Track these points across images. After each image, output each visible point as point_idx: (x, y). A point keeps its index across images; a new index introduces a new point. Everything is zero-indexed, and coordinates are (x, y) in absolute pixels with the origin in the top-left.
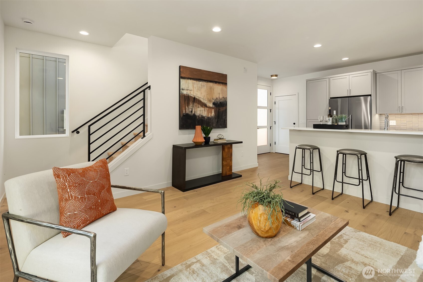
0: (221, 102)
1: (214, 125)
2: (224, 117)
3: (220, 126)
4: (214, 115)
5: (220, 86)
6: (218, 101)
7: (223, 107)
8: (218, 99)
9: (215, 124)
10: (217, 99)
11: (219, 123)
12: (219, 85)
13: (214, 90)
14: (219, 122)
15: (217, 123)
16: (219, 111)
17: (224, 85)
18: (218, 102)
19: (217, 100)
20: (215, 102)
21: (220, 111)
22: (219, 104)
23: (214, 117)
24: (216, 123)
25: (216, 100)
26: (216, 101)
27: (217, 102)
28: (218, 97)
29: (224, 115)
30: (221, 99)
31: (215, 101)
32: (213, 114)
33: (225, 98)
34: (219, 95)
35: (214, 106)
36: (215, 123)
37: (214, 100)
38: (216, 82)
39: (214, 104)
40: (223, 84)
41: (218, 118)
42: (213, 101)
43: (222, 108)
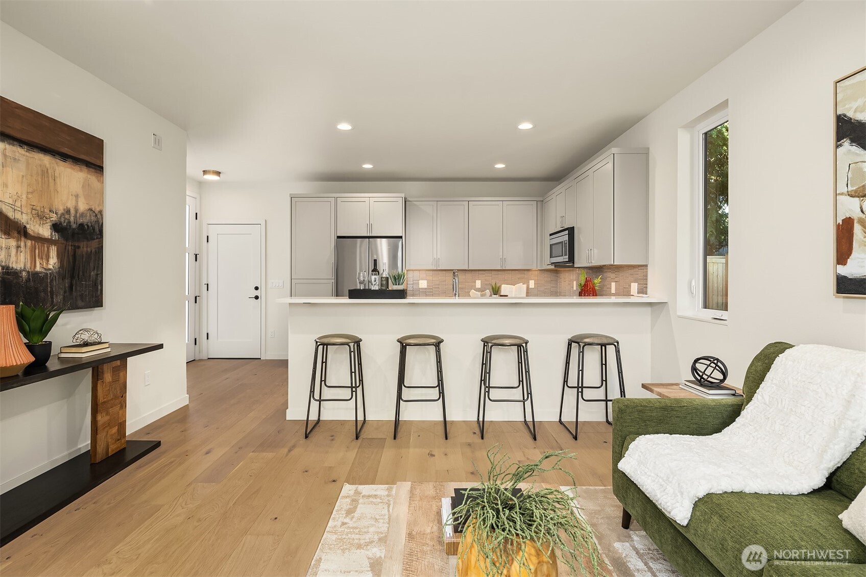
0: (81, 225)
1: (58, 299)
2: (92, 273)
3: (80, 303)
4: (57, 266)
5: (81, 171)
6: (72, 219)
7: (88, 240)
8: (73, 212)
9: (61, 297)
10: (68, 211)
11: (74, 294)
12: (77, 167)
13: (58, 181)
14: (76, 289)
15: (68, 294)
16: (75, 252)
17: (93, 170)
18: (72, 224)
19: (67, 216)
20: (61, 223)
21: (79, 252)
22: (74, 229)
23: (59, 273)
24: (65, 292)
25: (63, 214)
26: (65, 219)
27: (69, 222)
28: (70, 204)
29: (92, 265)
30: (82, 215)
31: (62, 220)
32: (53, 262)
33: (97, 212)
34: (77, 202)
35: (56, 236)
36: (62, 292)
37: (56, 213)
38: (64, 157)
39: (56, 227)
40: (90, 167)
41: (72, 277)
42: (54, 218)
43: (85, 243)
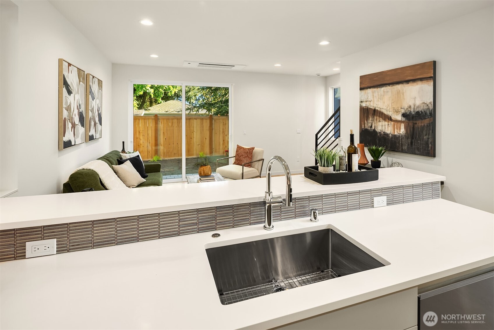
0: (418, 112)
1: (405, 147)
2: (425, 137)
3: (417, 152)
4: (404, 132)
6: (412, 110)
7: (422, 119)
8: (412, 107)
9: (406, 147)
10: (410, 107)
11: (414, 147)
12: (415, 84)
13: (405, 94)
14: (414, 144)
15: (410, 146)
16: (414, 126)
18: (412, 112)
19: (409, 109)
20: (406, 113)
21: (416, 126)
22: (413, 115)
23: (405, 136)
24: (408, 145)
25: (407, 109)
26: (408, 110)
27: (411, 112)
28: (411, 103)
29: (424, 133)
30: (418, 107)
31: (407, 111)
32: (402, 131)
33: (428, 104)
34: (415, 101)
35: (404, 119)
36: (407, 145)
37: (404, 109)
38: (407, 82)
39: (404, 115)
41: (412, 138)
42: (403, 111)
43: (420, 121)
